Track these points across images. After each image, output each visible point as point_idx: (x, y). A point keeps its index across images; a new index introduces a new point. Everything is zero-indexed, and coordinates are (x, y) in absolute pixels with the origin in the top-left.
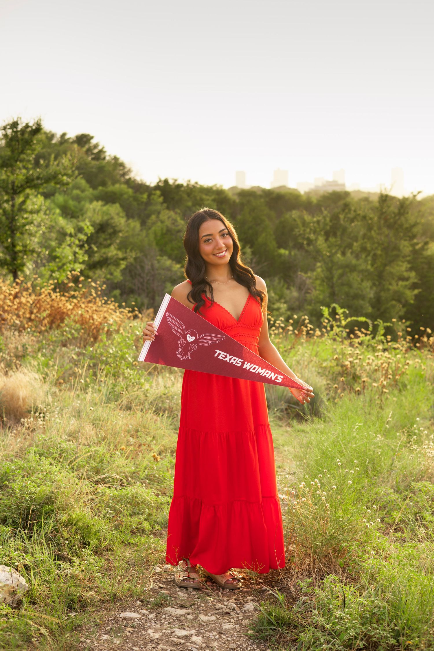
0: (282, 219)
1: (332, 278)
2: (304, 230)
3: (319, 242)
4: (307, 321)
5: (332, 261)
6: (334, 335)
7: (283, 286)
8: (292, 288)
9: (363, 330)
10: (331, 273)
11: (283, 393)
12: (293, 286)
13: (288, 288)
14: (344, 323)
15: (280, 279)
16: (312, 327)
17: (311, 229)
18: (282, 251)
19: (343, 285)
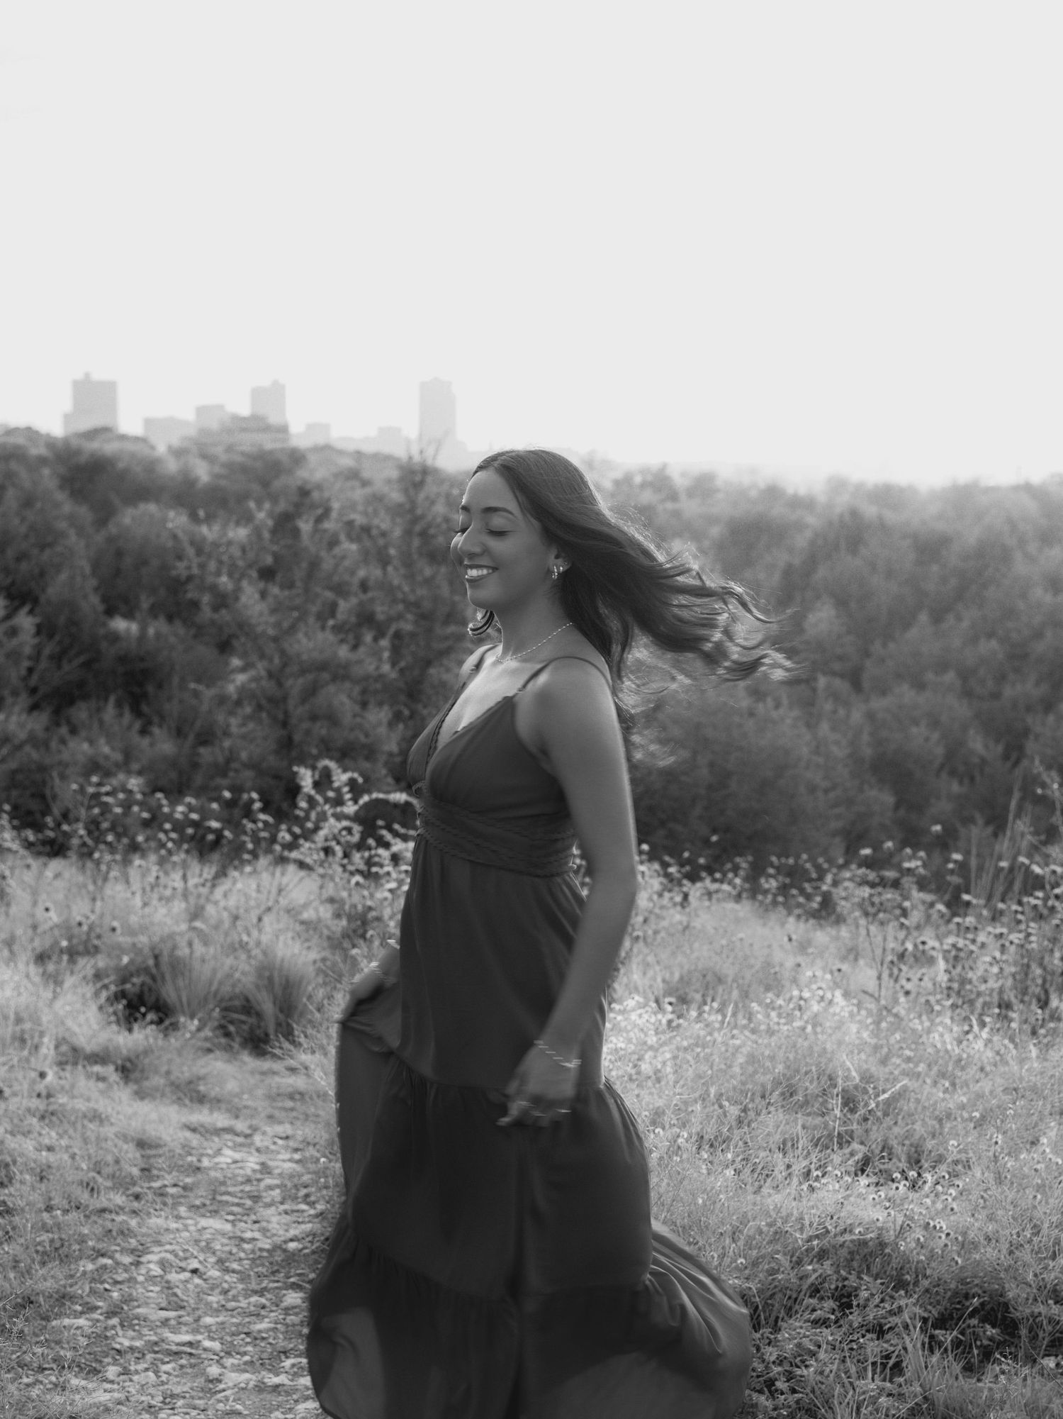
0: (112, 529)
1: (285, 699)
2: (202, 566)
3: (244, 599)
4: (257, 805)
5: (283, 653)
6: (326, 840)
7: (129, 727)
8: (156, 730)
9: (396, 827)
10: (280, 684)
11: (211, 984)
12: (160, 726)
13: (144, 732)
14: (350, 808)
15: (119, 705)
16: (270, 819)
17: (221, 562)
18: (120, 624)
19: (314, 718)
